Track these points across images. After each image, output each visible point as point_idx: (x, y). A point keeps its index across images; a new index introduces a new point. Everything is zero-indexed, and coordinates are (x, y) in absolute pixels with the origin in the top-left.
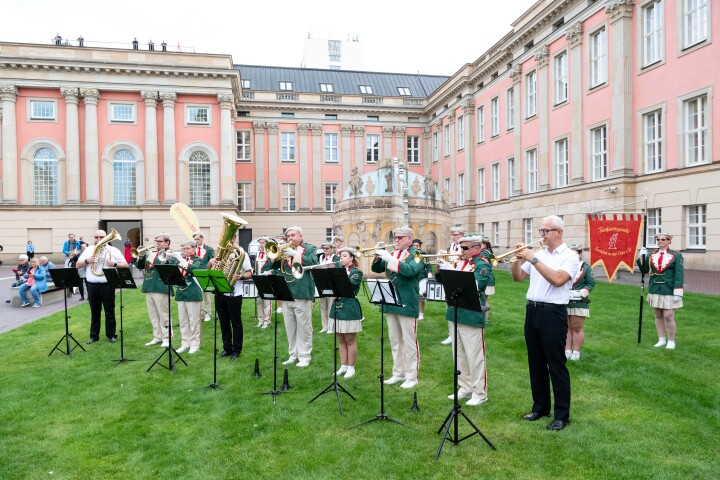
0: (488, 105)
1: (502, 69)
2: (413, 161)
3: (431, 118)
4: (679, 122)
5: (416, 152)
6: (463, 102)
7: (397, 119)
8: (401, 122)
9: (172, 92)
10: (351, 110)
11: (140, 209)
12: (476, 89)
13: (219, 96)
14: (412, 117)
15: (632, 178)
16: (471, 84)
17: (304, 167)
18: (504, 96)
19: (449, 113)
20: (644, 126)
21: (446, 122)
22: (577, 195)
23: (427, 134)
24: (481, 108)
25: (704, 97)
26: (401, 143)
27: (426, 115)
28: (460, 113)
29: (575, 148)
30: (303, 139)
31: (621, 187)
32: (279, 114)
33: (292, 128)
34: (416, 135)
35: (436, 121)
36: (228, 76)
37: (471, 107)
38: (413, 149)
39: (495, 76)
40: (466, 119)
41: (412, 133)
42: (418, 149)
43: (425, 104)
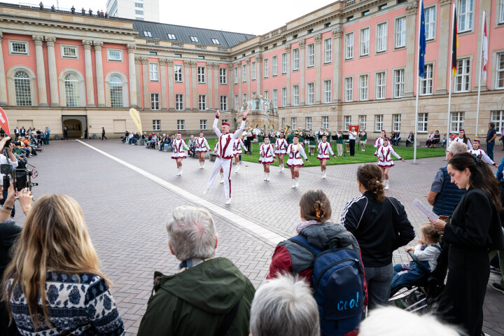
0: (271, 59)
1: (279, 43)
2: (223, 83)
3: (233, 59)
4: (358, 84)
5: (224, 78)
6: (256, 55)
7: (214, 58)
8: (216, 60)
9: (101, 41)
10: (190, 52)
11: (85, 109)
12: (263, 49)
13: (128, 45)
14: (223, 58)
15: (341, 103)
16: (261, 47)
17: (164, 84)
18: (280, 57)
19: (246, 59)
20: (345, 83)
21: (244, 63)
22: (318, 108)
23: (231, 67)
24: (266, 60)
25: (367, 76)
26: (217, 72)
27: (230, 57)
28: (253, 60)
29: (317, 88)
30: (163, 68)
31: (337, 107)
32: (148, 53)
33: (156, 62)
34: (225, 67)
35: (238, 61)
36: (133, 34)
37: (260, 59)
38: (223, 75)
39: (275, 45)
40: (258, 65)
41: (222, 67)
42: (226, 76)
43: (229, 51)
